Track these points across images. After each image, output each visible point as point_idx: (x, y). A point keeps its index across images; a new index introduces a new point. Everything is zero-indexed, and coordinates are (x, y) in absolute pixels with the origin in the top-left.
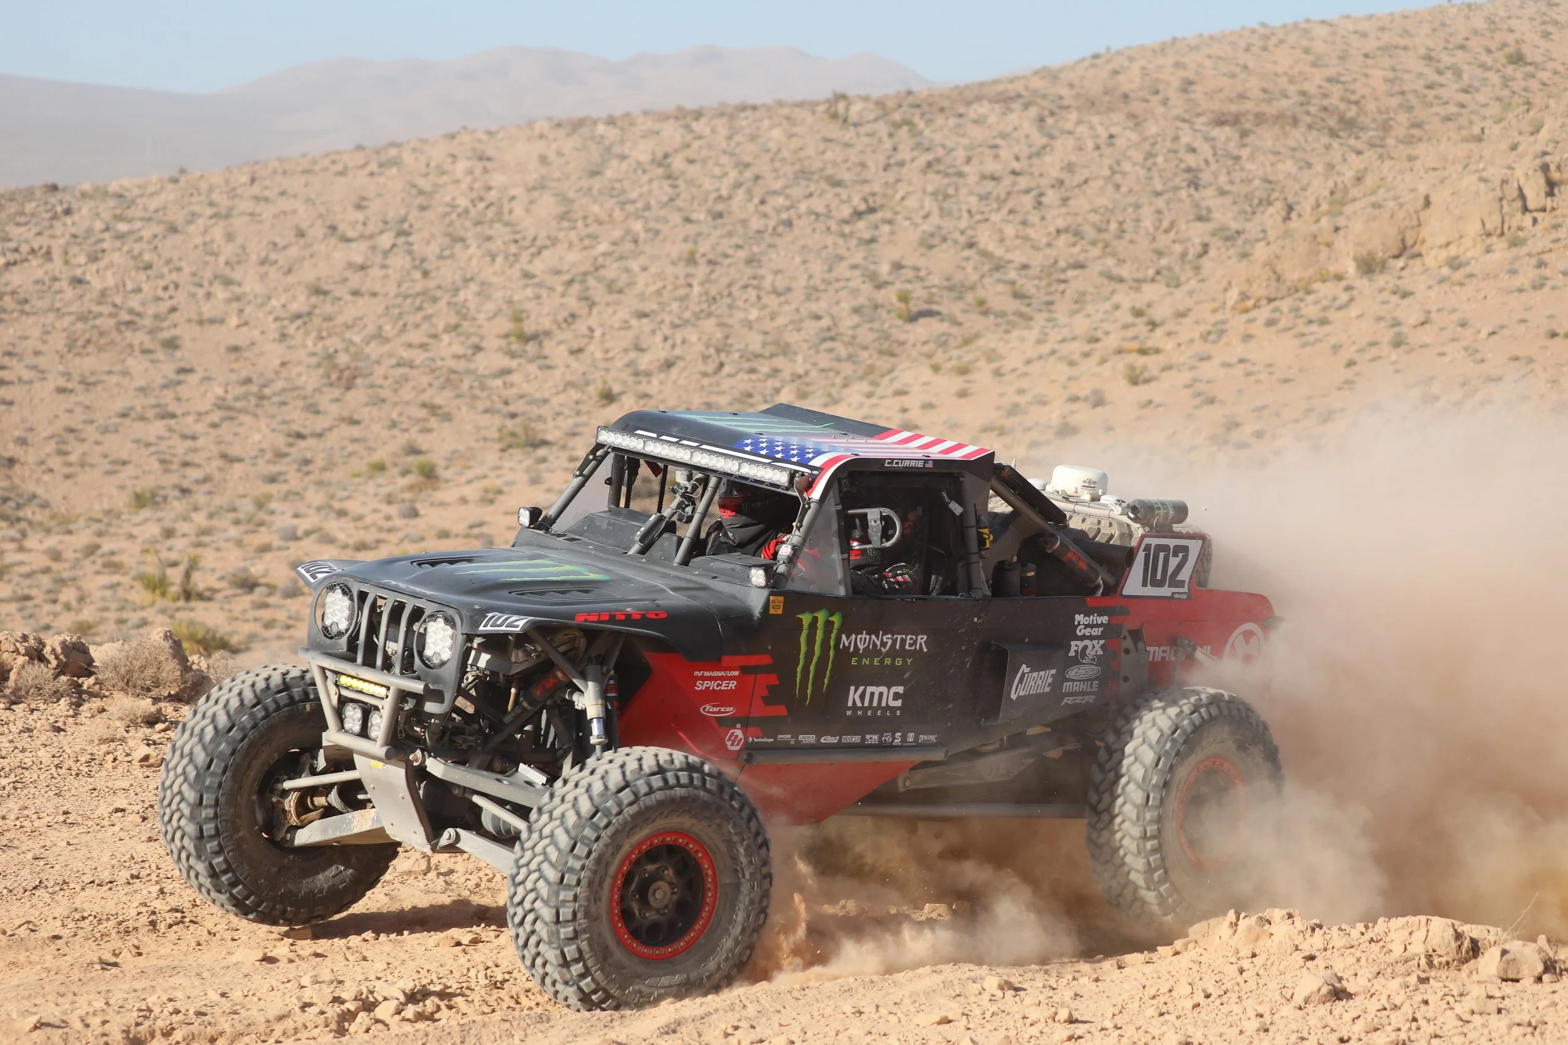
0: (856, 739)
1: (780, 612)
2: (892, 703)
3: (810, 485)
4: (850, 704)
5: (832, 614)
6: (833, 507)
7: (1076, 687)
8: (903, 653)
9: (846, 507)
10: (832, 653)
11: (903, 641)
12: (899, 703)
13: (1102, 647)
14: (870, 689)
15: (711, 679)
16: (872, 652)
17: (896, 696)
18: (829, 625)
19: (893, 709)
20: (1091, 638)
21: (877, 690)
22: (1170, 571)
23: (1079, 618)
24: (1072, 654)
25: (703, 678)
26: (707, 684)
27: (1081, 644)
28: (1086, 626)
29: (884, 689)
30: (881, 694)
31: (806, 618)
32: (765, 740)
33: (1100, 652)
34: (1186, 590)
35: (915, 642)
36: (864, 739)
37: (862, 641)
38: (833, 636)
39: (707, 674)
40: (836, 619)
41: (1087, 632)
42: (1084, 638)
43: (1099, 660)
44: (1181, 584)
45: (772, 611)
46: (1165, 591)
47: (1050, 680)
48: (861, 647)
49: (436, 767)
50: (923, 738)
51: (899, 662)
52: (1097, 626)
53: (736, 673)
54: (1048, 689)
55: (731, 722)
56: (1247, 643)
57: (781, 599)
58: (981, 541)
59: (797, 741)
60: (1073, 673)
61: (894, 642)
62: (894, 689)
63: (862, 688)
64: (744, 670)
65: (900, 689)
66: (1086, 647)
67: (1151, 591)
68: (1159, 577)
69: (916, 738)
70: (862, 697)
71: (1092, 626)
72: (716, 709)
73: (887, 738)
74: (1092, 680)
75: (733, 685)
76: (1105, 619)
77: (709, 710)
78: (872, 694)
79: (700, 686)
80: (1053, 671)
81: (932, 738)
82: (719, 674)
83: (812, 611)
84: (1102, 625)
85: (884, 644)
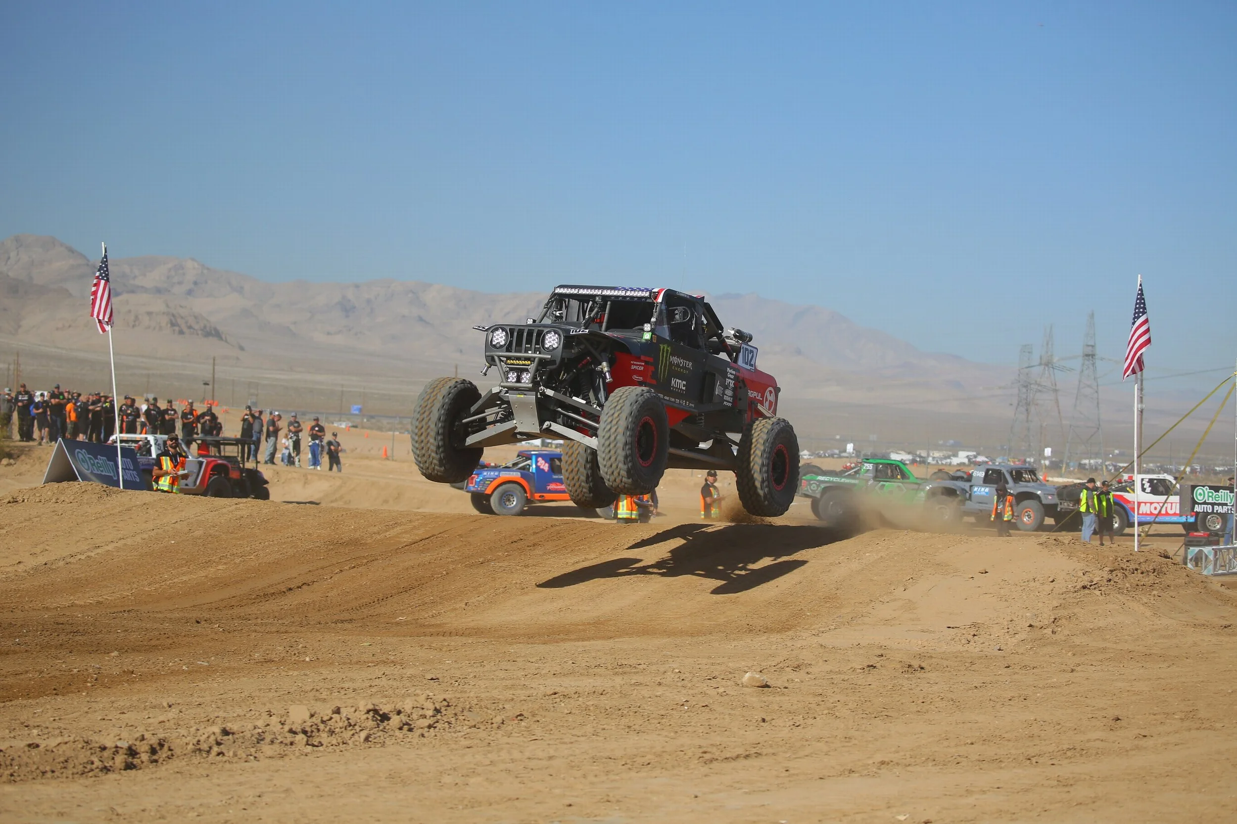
0: (673, 400)
1: (655, 342)
2: (683, 388)
3: (656, 298)
4: (672, 385)
5: (668, 347)
6: (663, 307)
7: (727, 398)
8: (686, 368)
9: (668, 307)
10: (668, 363)
11: (686, 363)
12: (685, 388)
14: (677, 380)
15: (636, 365)
16: (678, 365)
17: (684, 385)
18: (667, 350)
19: (683, 390)
20: (731, 379)
21: (679, 381)
23: (728, 369)
24: (726, 383)
25: (634, 364)
26: (635, 367)
27: (728, 381)
30: (680, 383)
31: (661, 347)
33: (733, 386)
35: (688, 365)
37: (675, 360)
38: (668, 355)
39: (635, 363)
40: (670, 349)
41: (730, 376)
45: (653, 341)
48: (675, 363)
49: (550, 392)
51: (685, 371)
52: (733, 374)
53: (643, 364)
57: (656, 337)
60: (726, 392)
61: (684, 363)
62: (683, 382)
63: (675, 380)
64: (646, 363)
65: (685, 383)
66: (730, 383)
69: (689, 404)
70: (675, 383)
71: (731, 374)
72: (637, 378)
73: (681, 402)
75: (642, 368)
78: (678, 383)
79: (632, 368)
82: (639, 363)
83: (663, 345)
85: (681, 363)
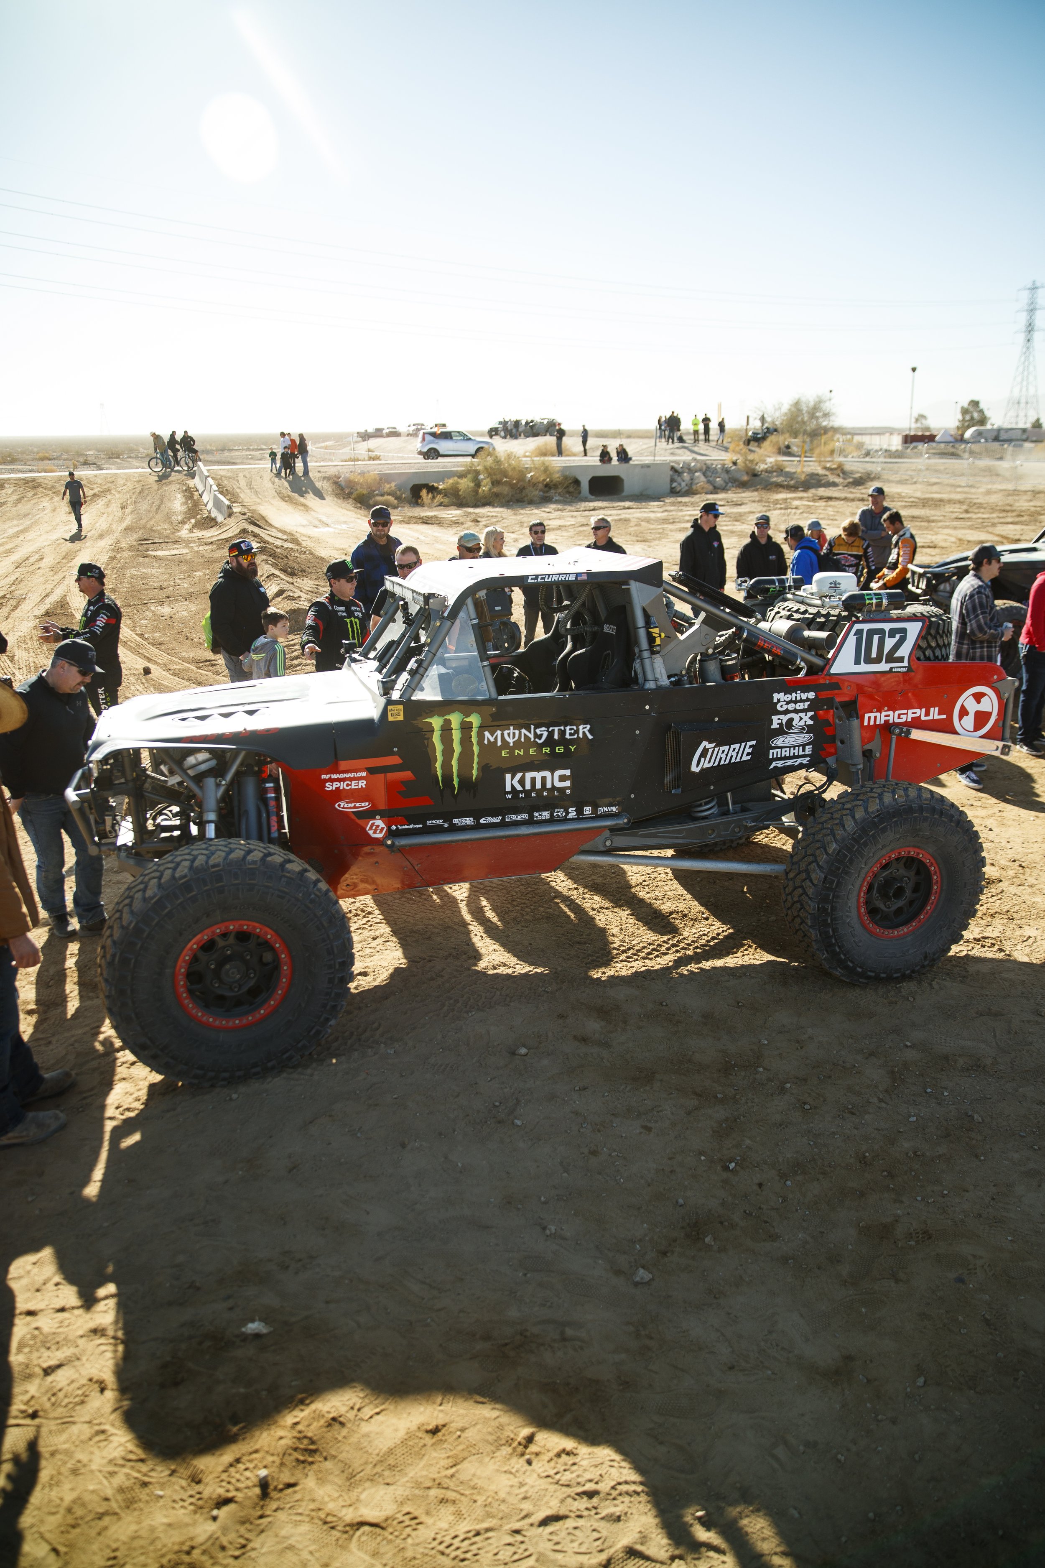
0: (524, 817)
1: (401, 718)
2: (558, 784)
4: (508, 788)
5: (468, 716)
7: (786, 753)
8: (563, 741)
10: (476, 749)
11: (562, 733)
12: (568, 783)
13: (811, 718)
14: (529, 775)
15: (339, 780)
16: (524, 744)
17: (562, 778)
18: (466, 725)
19: (562, 790)
20: (796, 711)
21: (538, 775)
22: (886, 650)
23: (776, 696)
24: (775, 725)
25: (332, 780)
26: (335, 785)
27: (785, 718)
28: (788, 703)
29: (547, 774)
30: (544, 779)
31: (436, 722)
32: (412, 826)
33: (810, 722)
34: (906, 663)
35: (577, 732)
36: (531, 816)
37: (511, 735)
38: (474, 733)
39: (334, 776)
40: (475, 720)
41: (791, 707)
42: (787, 712)
43: (810, 729)
44: (901, 659)
45: (391, 719)
46: (884, 667)
47: (750, 750)
48: (511, 741)
50: (601, 810)
51: (560, 749)
52: (801, 701)
53: (364, 774)
54: (749, 758)
55: (369, 814)
56: (979, 702)
57: (401, 707)
58: (651, 639)
59: (452, 824)
60: (779, 741)
61: (551, 734)
62: (558, 773)
63: (519, 776)
64: (371, 771)
65: (567, 772)
66: (791, 720)
67: (864, 668)
68: (874, 655)
69: (595, 810)
70: (522, 782)
71: (796, 702)
72: (352, 805)
73: (560, 813)
74: (804, 746)
75: (362, 784)
76: (811, 695)
77: (343, 806)
78: (533, 780)
79: (329, 787)
80: (754, 743)
81: (614, 809)
82: (347, 776)
83: (441, 715)
84: (807, 700)
